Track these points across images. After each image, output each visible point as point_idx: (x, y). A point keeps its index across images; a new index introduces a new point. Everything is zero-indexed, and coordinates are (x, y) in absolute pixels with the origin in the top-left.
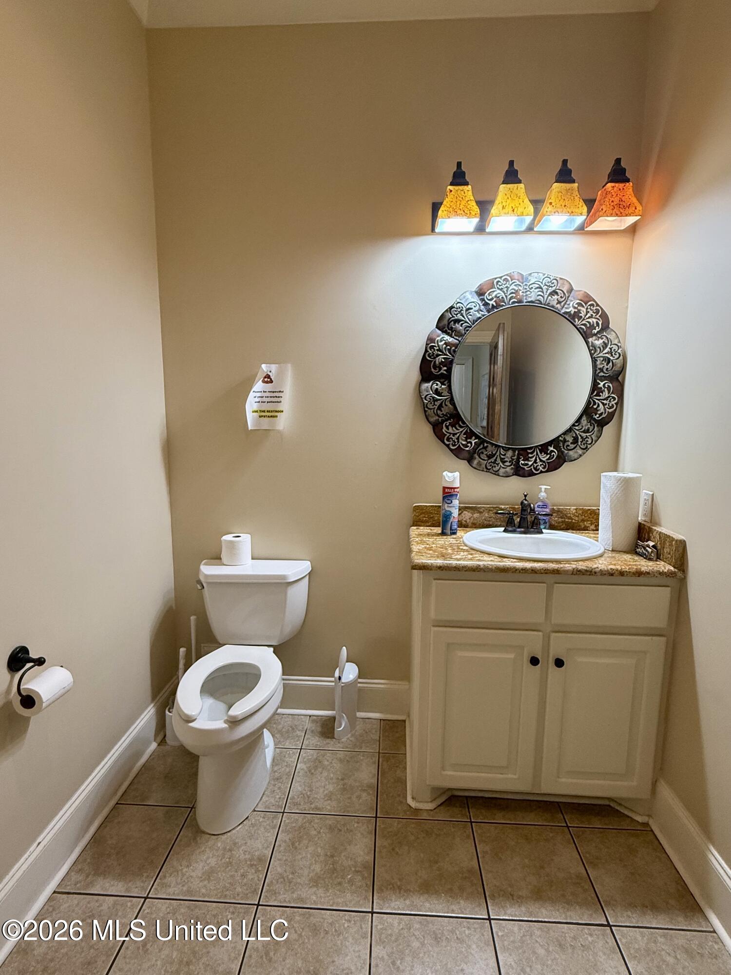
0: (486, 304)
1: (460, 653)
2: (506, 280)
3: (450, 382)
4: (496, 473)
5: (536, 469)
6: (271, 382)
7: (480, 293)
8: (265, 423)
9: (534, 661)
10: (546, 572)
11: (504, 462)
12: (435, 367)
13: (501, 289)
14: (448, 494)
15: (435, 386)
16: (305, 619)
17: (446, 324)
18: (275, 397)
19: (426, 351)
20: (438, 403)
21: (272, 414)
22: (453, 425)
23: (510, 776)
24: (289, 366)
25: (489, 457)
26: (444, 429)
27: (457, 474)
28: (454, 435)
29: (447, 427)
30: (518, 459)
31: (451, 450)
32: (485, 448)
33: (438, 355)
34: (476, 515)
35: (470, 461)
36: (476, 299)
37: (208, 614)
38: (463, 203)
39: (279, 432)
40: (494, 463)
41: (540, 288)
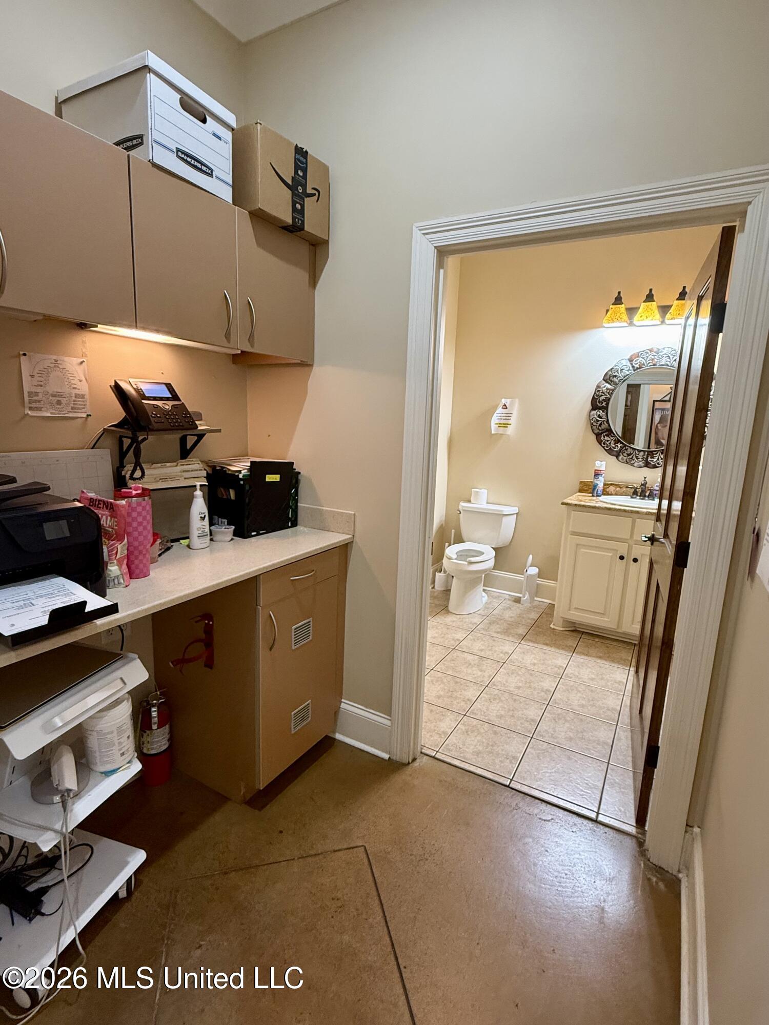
0: (633, 367)
1: (582, 550)
2: (647, 353)
3: (607, 411)
4: (632, 465)
5: (658, 464)
6: (507, 408)
7: (631, 360)
8: (501, 430)
9: (622, 558)
10: (632, 512)
11: (637, 459)
12: (599, 402)
13: (643, 358)
14: (597, 474)
15: (598, 413)
16: (511, 541)
17: (608, 378)
18: (508, 416)
19: (595, 393)
20: (599, 423)
21: (505, 426)
22: (607, 435)
23: (605, 619)
24: (517, 400)
25: (628, 455)
26: (602, 438)
27: (604, 463)
28: (608, 441)
29: (604, 437)
30: (647, 457)
31: (606, 450)
32: (627, 450)
33: (602, 396)
34: (618, 489)
35: (617, 457)
36: (629, 364)
37: (462, 532)
38: (618, 314)
39: (508, 435)
40: (631, 459)
41: (669, 356)
